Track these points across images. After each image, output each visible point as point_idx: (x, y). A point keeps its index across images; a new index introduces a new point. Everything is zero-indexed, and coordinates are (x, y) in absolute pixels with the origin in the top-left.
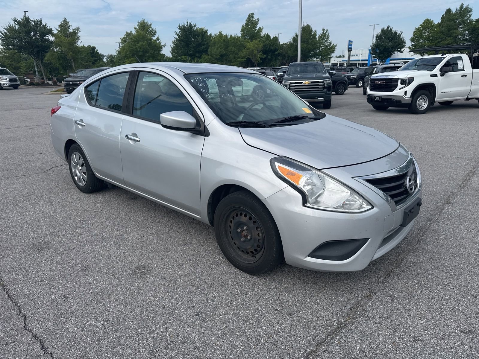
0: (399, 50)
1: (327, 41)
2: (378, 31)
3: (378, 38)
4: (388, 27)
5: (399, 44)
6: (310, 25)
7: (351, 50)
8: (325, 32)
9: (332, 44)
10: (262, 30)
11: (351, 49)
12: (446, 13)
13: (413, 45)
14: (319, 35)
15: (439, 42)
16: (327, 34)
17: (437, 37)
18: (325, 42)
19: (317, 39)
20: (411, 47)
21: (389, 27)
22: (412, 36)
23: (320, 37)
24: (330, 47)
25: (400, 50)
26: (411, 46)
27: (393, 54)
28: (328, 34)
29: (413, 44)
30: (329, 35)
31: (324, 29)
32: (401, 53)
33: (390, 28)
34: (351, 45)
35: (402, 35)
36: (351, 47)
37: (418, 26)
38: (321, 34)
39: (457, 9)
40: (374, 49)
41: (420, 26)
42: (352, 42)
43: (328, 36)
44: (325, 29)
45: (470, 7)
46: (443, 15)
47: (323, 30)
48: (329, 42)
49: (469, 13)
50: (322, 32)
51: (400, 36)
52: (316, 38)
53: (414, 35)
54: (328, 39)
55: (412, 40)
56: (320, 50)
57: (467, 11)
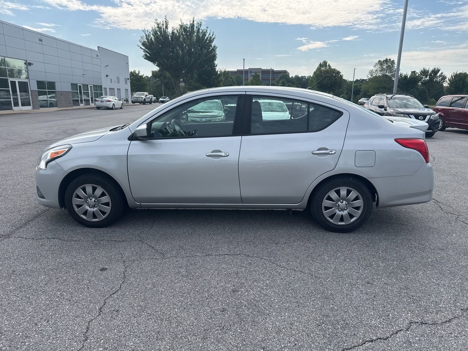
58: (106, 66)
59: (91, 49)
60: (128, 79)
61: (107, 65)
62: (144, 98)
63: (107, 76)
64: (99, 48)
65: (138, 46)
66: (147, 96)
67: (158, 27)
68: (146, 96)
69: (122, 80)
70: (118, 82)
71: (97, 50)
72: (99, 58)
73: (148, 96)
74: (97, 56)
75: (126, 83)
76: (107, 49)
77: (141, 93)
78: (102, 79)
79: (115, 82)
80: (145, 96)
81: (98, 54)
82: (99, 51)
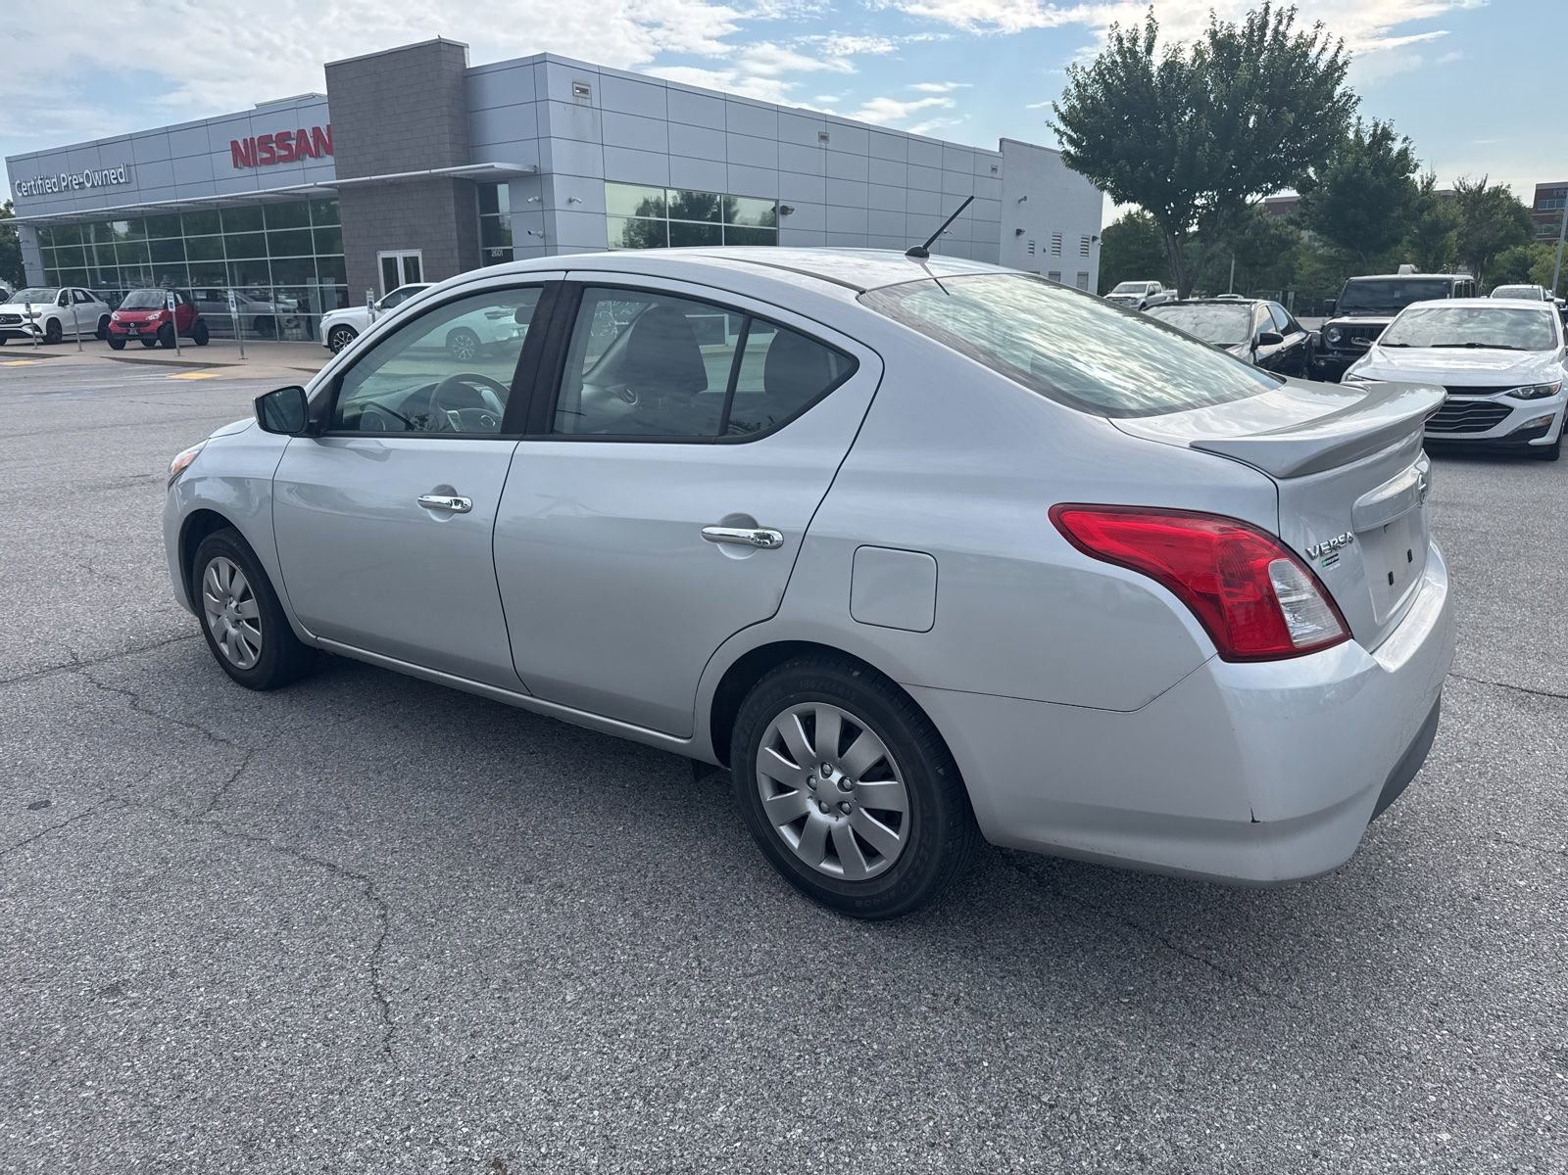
58: (1020, 201)
59: (974, 148)
60: (1094, 238)
61: (1023, 197)
62: (1143, 300)
63: (1019, 232)
64: (1004, 143)
65: (1048, 125)
66: (1153, 293)
67: (1121, 51)
68: (1149, 295)
69: (1072, 241)
70: (1057, 249)
71: (998, 151)
72: (998, 175)
73: (1157, 295)
74: (994, 169)
75: (1085, 251)
76: (1031, 146)
77: (1136, 286)
78: (1001, 245)
79: (1045, 251)
80: (1145, 294)
81: (998, 163)
82: (1001, 155)
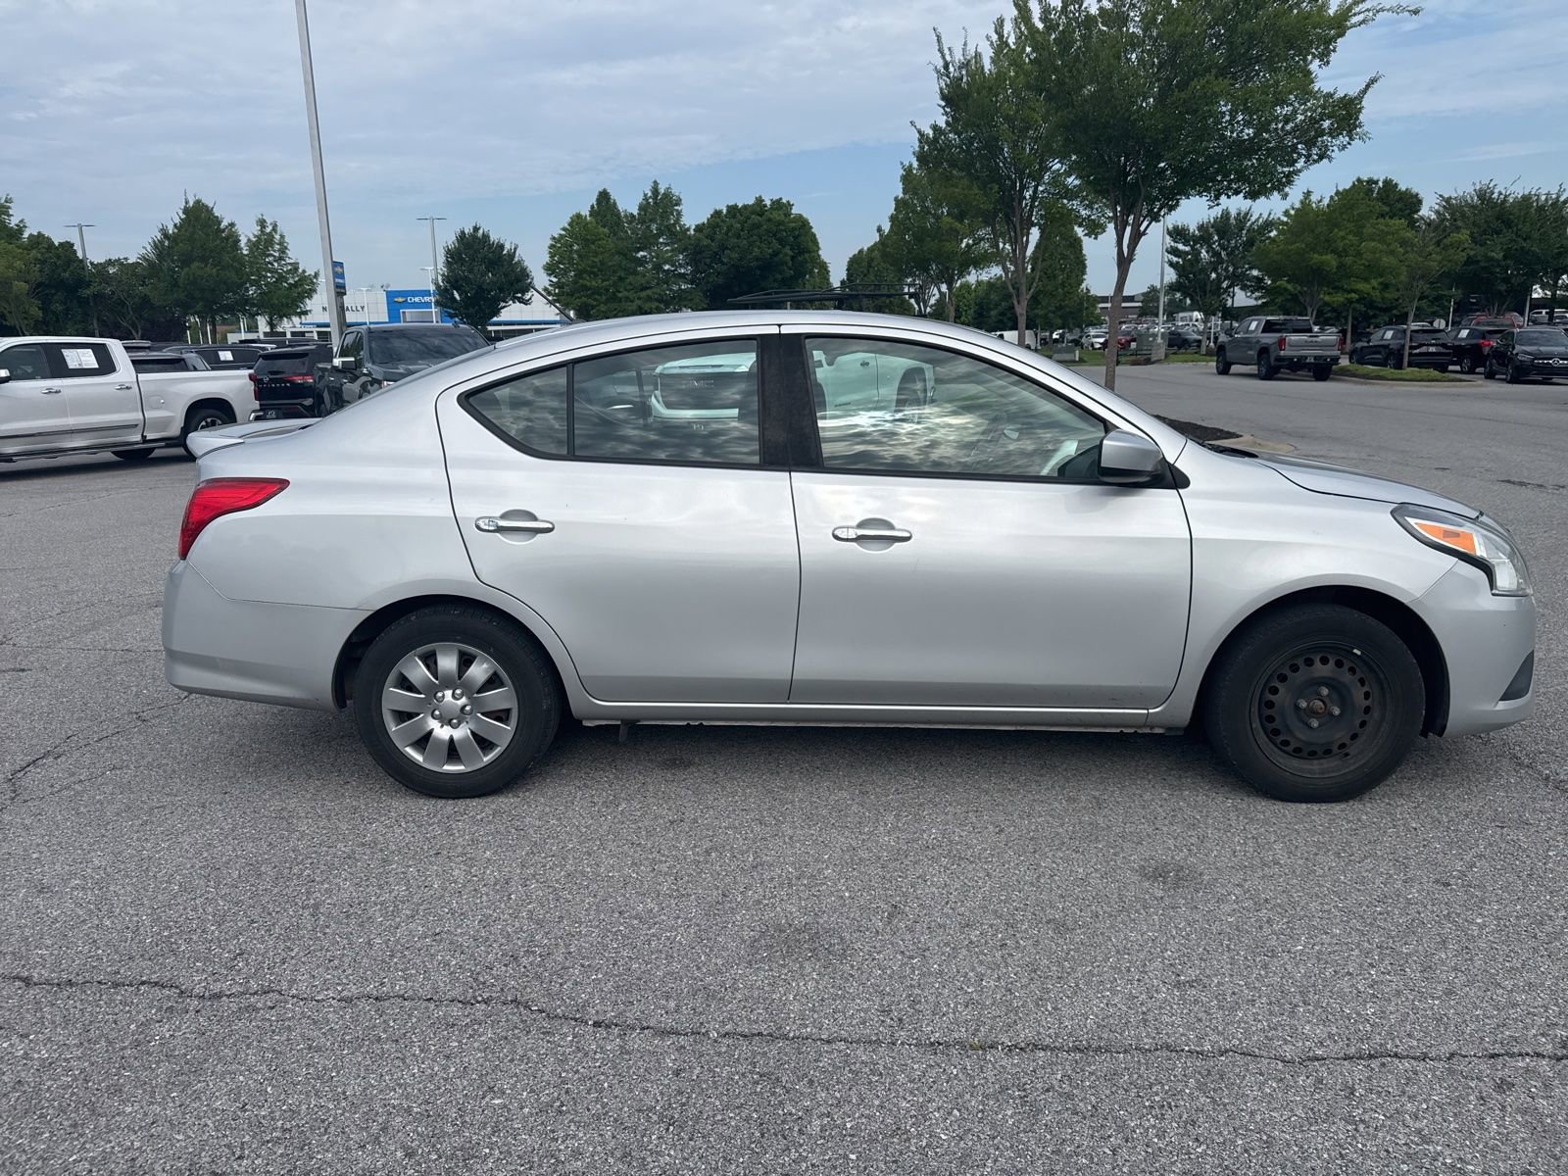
0: (519, 295)
1: (281, 258)
2: (449, 239)
3: (452, 258)
4: (476, 229)
5: (518, 280)
6: (208, 202)
7: (343, 291)
8: (268, 230)
9: (300, 271)
10: (9, 208)
11: (343, 287)
12: (599, 201)
13: (553, 284)
14: (249, 240)
15: (621, 279)
16: (277, 237)
17: (614, 265)
18: (276, 264)
19: (245, 252)
20: (550, 288)
21: (479, 229)
22: (547, 259)
23: (253, 246)
24: (297, 279)
25: (523, 295)
26: (550, 285)
27: (504, 307)
28: (282, 237)
29: (555, 280)
30: (286, 239)
31: (265, 221)
32: (526, 304)
33: (481, 231)
34: (342, 276)
35: (517, 255)
36: (341, 281)
37: (557, 232)
38: (255, 236)
39: (645, 195)
40: (446, 290)
41: (563, 233)
42: (342, 267)
43: (280, 244)
44: (269, 222)
45: (675, 191)
46: (592, 207)
47: (262, 223)
48: (290, 264)
49: (676, 208)
50: (259, 228)
51: (511, 255)
52: (241, 249)
53: (552, 256)
54: (284, 252)
55: (550, 269)
56: (259, 287)
57: (671, 202)
